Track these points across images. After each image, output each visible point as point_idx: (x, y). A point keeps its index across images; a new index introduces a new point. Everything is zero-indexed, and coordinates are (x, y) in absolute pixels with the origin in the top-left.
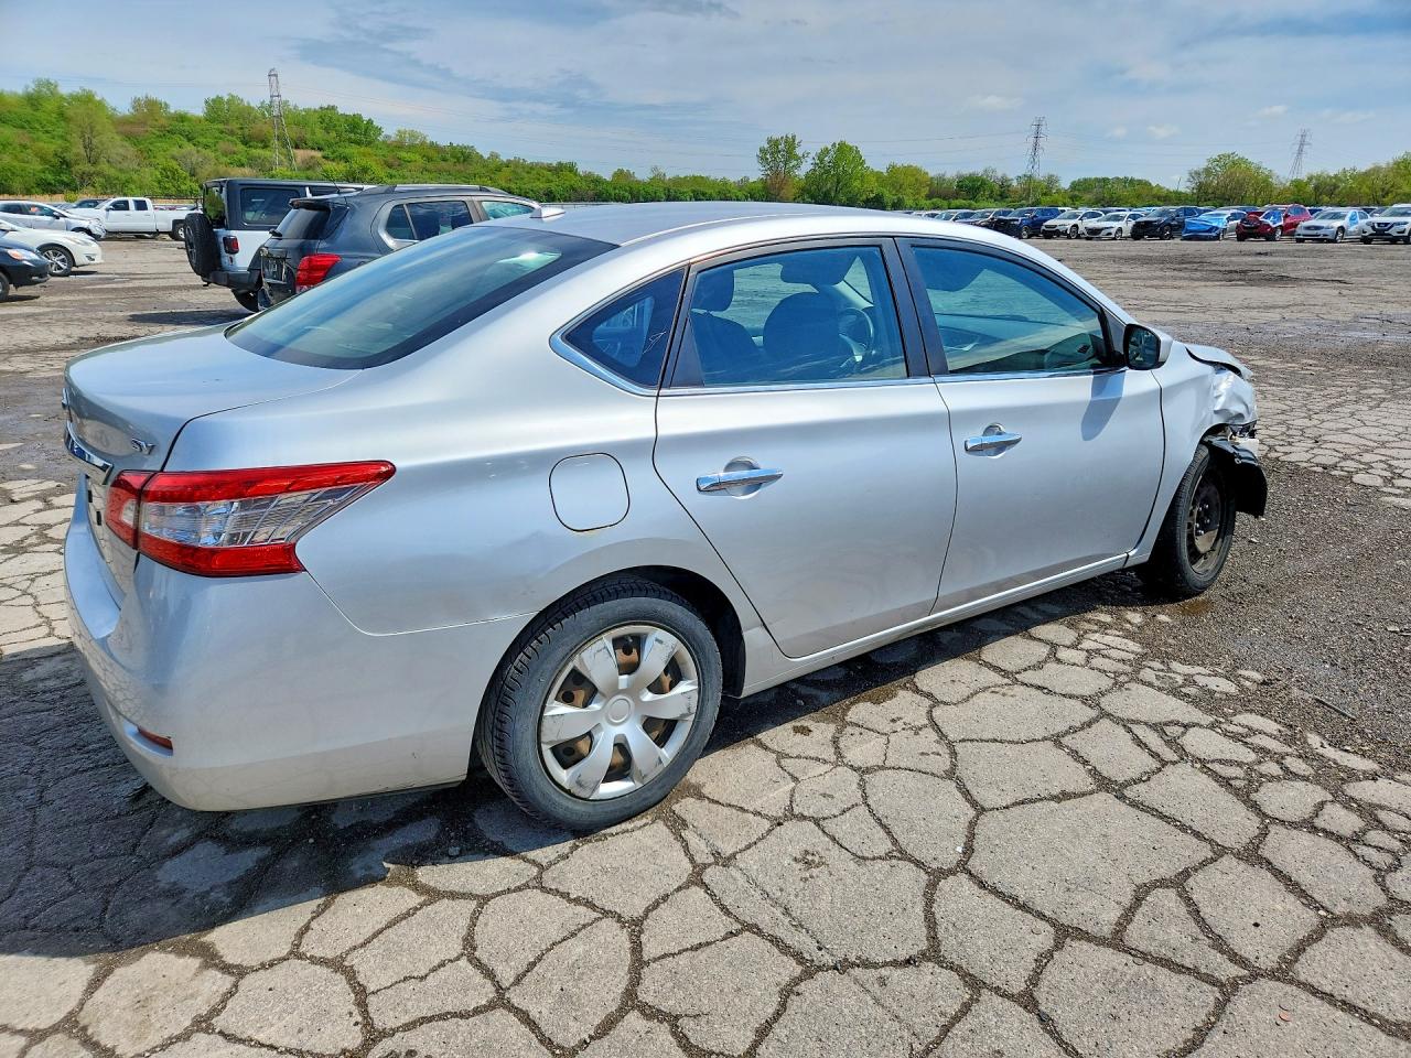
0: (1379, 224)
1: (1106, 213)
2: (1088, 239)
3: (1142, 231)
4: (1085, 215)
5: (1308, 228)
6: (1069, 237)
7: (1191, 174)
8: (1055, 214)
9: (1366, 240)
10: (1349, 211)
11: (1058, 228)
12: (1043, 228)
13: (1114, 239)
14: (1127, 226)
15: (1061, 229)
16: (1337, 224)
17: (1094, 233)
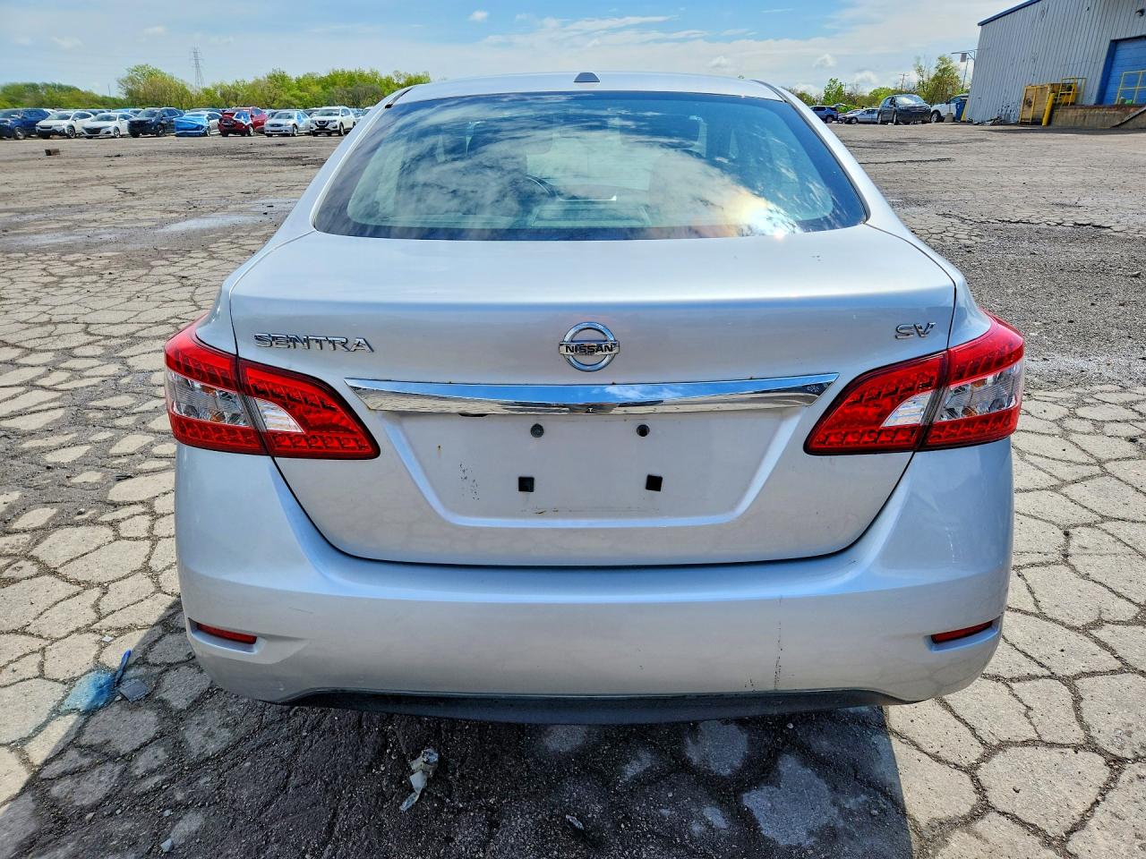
0: (319, 122)
1: (95, 114)
2: (88, 138)
3: (137, 129)
4: (76, 116)
5: (273, 125)
6: (69, 137)
7: (119, 82)
8: (45, 116)
9: (315, 134)
10: (295, 113)
11: (55, 128)
12: (38, 128)
13: (113, 137)
14: (124, 126)
15: (58, 129)
16: (291, 122)
17: (93, 133)
